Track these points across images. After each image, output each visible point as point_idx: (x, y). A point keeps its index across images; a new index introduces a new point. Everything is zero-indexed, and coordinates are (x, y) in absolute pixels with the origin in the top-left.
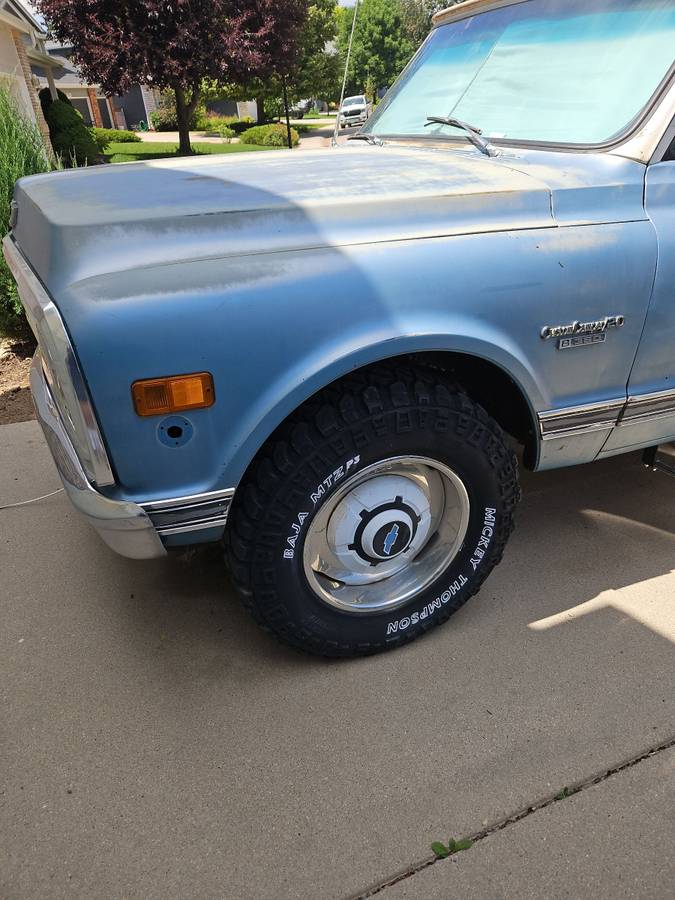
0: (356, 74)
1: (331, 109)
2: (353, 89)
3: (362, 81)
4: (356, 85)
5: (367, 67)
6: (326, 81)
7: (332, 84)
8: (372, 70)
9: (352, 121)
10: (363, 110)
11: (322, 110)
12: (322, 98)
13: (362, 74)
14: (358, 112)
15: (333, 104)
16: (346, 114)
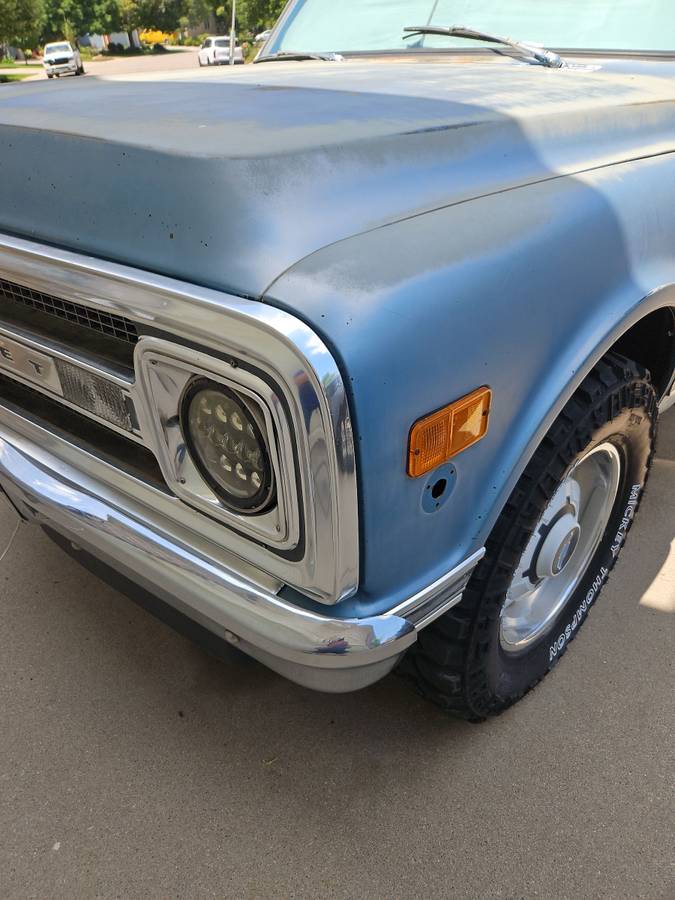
0: (49, 19)
1: (28, 57)
2: (51, 35)
3: (59, 26)
4: (52, 32)
5: (61, 11)
6: (22, 25)
7: (29, 28)
8: (68, 14)
9: (61, 71)
10: (71, 59)
11: (17, 58)
12: (14, 44)
13: (58, 18)
14: (65, 61)
15: (29, 52)
16: (50, 63)
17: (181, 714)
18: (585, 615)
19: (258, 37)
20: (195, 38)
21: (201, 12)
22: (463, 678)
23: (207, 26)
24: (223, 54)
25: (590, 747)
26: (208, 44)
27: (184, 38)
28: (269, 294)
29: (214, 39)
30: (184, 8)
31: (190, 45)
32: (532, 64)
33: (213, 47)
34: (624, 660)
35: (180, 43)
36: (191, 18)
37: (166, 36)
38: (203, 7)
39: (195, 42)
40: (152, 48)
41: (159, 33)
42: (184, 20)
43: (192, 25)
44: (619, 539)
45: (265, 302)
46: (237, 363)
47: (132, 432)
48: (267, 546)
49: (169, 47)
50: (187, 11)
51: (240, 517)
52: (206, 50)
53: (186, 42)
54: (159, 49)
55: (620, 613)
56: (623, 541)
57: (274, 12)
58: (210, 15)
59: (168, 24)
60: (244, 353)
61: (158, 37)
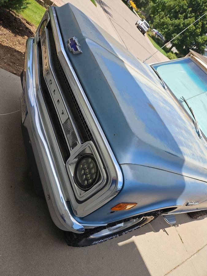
17: (11, 187)
18: (106, 240)
19: (154, 29)
20: (141, 15)
21: (148, 11)
22: (77, 238)
23: (146, 15)
24: (144, 26)
25: (84, 268)
26: (142, 20)
27: (139, 12)
28: (121, 165)
29: (145, 21)
30: (145, 6)
31: (139, 15)
32: (197, 132)
33: (143, 22)
34: (104, 255)
35: (137, 12)
36: (145, 10)
37: (136, 7)
38: (149, 10)
39: (140, 16)
40: (130, 6)
41: (135, 5)
42: (143, 9)
43: (143, 11)
44: (126, 232)
45: (119, 166)
46: (105, 168)
47: (70, 147)
48: (74, 194)
49: (134, 10)
50: (146, 7)
51: (75, 184)
52: (141, 21)
53: (138, 13)
54: (131, 9)
55: (112, 244)
56: (126, 233)
57: (162, 29)
58: (149, 13)
59: (139, 6)
60: (107, 167)
61: (134, 6)
